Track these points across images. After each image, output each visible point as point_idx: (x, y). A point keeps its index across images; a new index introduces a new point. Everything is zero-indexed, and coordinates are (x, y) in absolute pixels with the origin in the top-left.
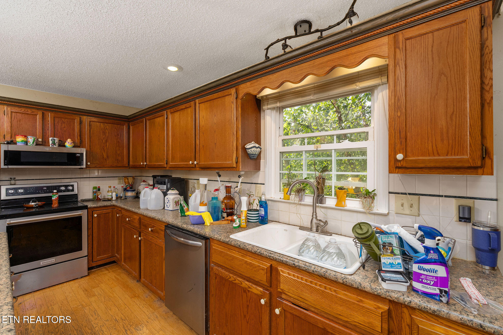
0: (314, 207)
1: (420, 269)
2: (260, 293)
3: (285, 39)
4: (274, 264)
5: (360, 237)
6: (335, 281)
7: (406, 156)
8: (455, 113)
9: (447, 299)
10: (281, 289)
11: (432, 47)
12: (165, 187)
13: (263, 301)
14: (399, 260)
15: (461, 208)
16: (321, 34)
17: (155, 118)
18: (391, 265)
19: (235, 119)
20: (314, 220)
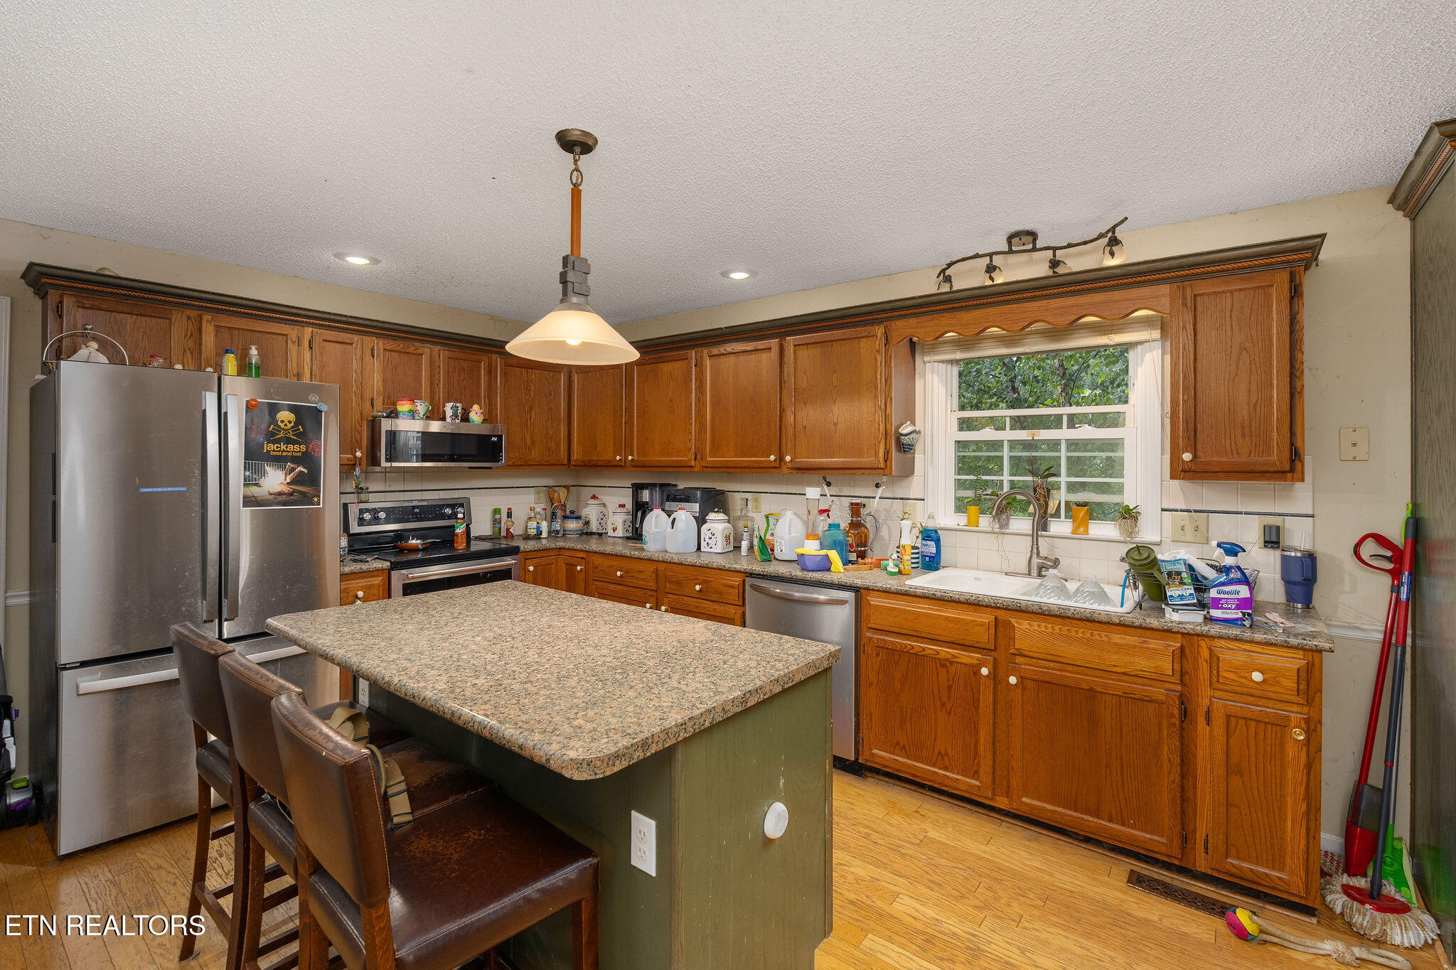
0: (1035, 537)
1: (1219, 592)
2: (976, 662)
3: (991, 255)
4: (1002, 615)
5: (1137, 563)
6: (1108, 623)
7: (1195, 456)
8: (1259, 401)
9: (1250, 622)
10: (1016, 649)
11: (1231, 311)
12: (696, 507)
13: (985, 671)
14: (1190, 590)
15: (1267, 529)
16: (1054, 255)
17: (659, 363)
18: (1181, 597)
19: (883, 381)
20: (1035, 561)
